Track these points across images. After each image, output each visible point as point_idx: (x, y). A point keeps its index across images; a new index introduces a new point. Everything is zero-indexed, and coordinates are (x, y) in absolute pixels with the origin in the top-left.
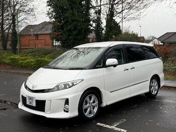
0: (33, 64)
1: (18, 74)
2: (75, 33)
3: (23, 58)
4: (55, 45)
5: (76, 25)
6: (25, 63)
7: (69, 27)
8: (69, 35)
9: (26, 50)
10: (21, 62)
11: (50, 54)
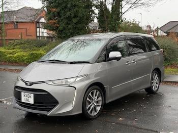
0: (25, 58)
1: (11, 70)
2: (75, 21)
3: (10, 51)
4: (38, 35)
5: (77, 11)
6: (15, 58)
7: (68, 14)
8: (68, 24)
9: (12, 42)
10: (9, 55)
11: (46, 47)
